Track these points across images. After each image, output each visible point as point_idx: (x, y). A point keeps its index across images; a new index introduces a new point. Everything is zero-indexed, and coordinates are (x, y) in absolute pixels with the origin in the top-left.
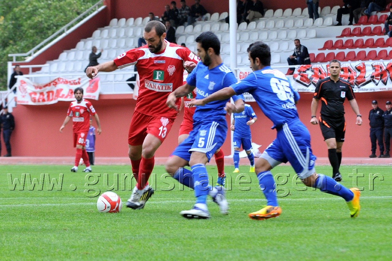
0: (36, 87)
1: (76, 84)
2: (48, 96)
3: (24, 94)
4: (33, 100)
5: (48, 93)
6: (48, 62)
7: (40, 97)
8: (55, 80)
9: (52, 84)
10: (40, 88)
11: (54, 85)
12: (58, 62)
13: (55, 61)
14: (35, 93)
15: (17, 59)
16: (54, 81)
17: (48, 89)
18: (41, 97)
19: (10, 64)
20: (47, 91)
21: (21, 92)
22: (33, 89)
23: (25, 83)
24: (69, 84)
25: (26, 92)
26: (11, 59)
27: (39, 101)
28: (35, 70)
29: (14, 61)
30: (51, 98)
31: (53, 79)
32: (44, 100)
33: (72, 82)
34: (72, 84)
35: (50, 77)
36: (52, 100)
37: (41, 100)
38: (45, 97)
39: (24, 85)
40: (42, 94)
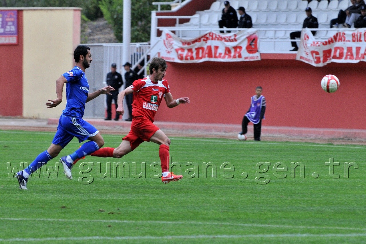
0: (184, 43)
1: (232, 41)
2: (198, 54)
3: (169, 50)
4: (180, 57)
5: (198, 49)
6: (197, 12)
7: (188, 53)
8: (206, 35)
9: (202, 39)
10: (189, 44)
11: (204, 40)
12: (209, 12)
13: (206, 11)
14: (182, 50)
15: (163, 8)
16: (204, 36)
17: (197, 45)
18: (190, 54)
19: (154, 13)
20: (196, 47)
21: (166, 47)
22: (181, 45)
23: (170, 37)
24: (223, 40)
25: (173, 48)
26: (155, 8)
27: (186, 59)
28: (182, 21)
29: (159, 10)
30: (200, 56)
31: (203, 34)
32: (192, 58)
33: (227, 39)
34: (227, 41)
35: (200, 31)
36: (201, 58)
37: (189, 58)
38: (194, 55)
39: (169, 39)
40: (190, 50)
